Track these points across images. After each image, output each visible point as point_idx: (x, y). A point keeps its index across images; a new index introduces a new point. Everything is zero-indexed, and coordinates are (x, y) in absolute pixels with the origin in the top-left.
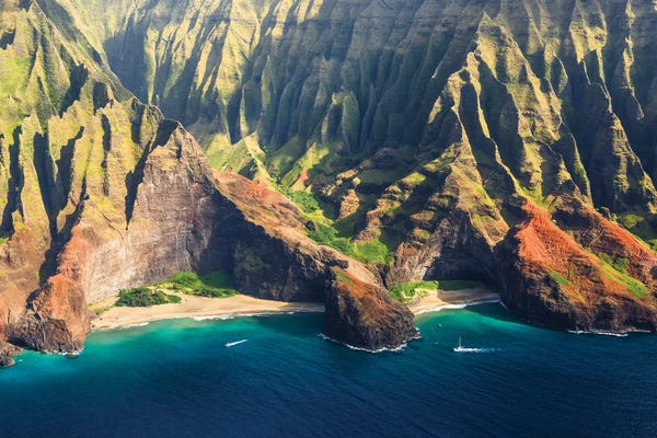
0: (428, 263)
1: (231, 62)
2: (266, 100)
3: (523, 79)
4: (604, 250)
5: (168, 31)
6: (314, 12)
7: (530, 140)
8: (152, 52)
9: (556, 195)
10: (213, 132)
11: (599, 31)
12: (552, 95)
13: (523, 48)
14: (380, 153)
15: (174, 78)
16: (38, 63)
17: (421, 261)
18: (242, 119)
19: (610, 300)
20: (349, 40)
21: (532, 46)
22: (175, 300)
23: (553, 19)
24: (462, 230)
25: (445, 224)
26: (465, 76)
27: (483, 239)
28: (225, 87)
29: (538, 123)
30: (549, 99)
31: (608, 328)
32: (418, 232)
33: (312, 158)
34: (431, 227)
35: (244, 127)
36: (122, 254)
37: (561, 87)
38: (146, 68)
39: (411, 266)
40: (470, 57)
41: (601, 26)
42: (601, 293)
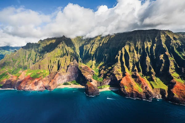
0: (109, 82)
1: (94, 49)
2: (97, 55)
3: (133, 51)
4: (138, 82)
5: (87, 46)
6: (106, 42)
7: (131, 62)
8: (85, 48)
9: (133, 72)
10: (90, 60)
11: (150, 43)
12: (139, 54)
13: (135, 46)
14: (109, 64)
15: (87, 52)
16: (62, 51)
17: (107, 82)
18: (94, 58)
19: (133, 92)
20: (109, 46)
21: (137, 46)
22: (70, 84)
23: (141, 41)
24: (114, 77)
25: (111, 76)
26: (122, 51)
27: (117, 79)
28: (92, 53)
29: (135, 59)
30: (138, 55)
31: (133, 97)
32: (107, 77)
33: (101, 64)
34: (109, 76)
35: (94, 59)
36: (65, 77)
37: (141, 53)
38: (83, 51)
39: (106, 82)
40: (123, 48)
41: (151, 42)
42: (132, 90)
